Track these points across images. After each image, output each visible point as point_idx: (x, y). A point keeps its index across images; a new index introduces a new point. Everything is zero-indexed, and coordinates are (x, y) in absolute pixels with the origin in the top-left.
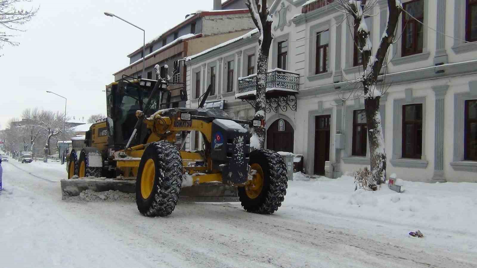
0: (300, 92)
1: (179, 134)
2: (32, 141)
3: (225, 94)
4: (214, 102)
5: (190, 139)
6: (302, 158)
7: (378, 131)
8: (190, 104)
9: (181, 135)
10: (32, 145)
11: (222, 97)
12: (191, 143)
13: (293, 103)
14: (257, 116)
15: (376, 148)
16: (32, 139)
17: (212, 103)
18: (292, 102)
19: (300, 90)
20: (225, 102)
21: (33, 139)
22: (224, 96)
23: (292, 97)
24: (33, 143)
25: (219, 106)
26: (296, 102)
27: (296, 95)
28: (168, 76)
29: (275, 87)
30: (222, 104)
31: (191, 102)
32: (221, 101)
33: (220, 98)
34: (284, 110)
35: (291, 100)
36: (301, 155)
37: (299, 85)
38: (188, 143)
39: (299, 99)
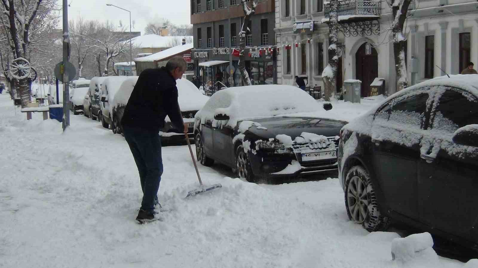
0: (381, 17)
1: (269, 56)
2: (80, 63)
3: (315, 14)
4: (304, 23)
5: (281, 63)
6: (384, 82)
7: (402, 66)
8: (280, 23)
9: (271, 58)
10: (80, 70)
11: (312, 16)
12: (282, 66)
13: (376, 28)
14: (330, 49)
15: (399, 78)
16: (79, 62)
17: (302, 24)
18: (374, 27)
19: (381, 15)
20: (315, 23)
21: (80, 60)
22: (315, 15)
23: (375, 22)
24: (82, 67)
25: (309, 27)
26: (379, 27)
27: (379, 20)
28: (254, 3)
29: (356, 14)
30: (312, 26)
31: (281, 21)
32: (311, 22)
33: (310, 18)
34: (368, 34)
35: (374, 24)
36: (383, 79)
37: (381, 9)
38: (280, 66)
39: (382, 23)
